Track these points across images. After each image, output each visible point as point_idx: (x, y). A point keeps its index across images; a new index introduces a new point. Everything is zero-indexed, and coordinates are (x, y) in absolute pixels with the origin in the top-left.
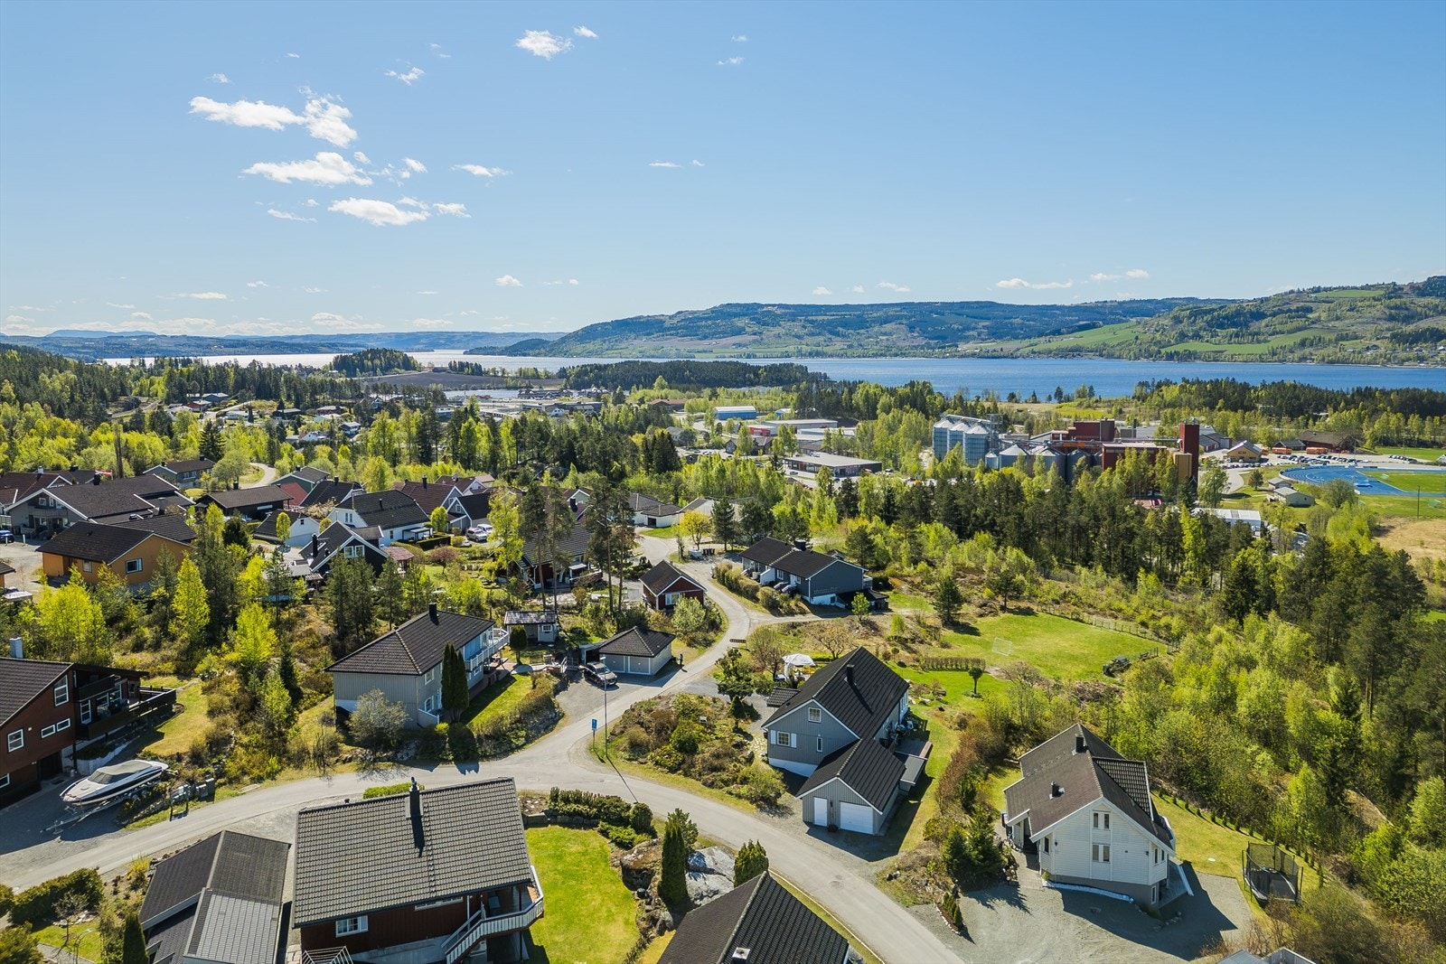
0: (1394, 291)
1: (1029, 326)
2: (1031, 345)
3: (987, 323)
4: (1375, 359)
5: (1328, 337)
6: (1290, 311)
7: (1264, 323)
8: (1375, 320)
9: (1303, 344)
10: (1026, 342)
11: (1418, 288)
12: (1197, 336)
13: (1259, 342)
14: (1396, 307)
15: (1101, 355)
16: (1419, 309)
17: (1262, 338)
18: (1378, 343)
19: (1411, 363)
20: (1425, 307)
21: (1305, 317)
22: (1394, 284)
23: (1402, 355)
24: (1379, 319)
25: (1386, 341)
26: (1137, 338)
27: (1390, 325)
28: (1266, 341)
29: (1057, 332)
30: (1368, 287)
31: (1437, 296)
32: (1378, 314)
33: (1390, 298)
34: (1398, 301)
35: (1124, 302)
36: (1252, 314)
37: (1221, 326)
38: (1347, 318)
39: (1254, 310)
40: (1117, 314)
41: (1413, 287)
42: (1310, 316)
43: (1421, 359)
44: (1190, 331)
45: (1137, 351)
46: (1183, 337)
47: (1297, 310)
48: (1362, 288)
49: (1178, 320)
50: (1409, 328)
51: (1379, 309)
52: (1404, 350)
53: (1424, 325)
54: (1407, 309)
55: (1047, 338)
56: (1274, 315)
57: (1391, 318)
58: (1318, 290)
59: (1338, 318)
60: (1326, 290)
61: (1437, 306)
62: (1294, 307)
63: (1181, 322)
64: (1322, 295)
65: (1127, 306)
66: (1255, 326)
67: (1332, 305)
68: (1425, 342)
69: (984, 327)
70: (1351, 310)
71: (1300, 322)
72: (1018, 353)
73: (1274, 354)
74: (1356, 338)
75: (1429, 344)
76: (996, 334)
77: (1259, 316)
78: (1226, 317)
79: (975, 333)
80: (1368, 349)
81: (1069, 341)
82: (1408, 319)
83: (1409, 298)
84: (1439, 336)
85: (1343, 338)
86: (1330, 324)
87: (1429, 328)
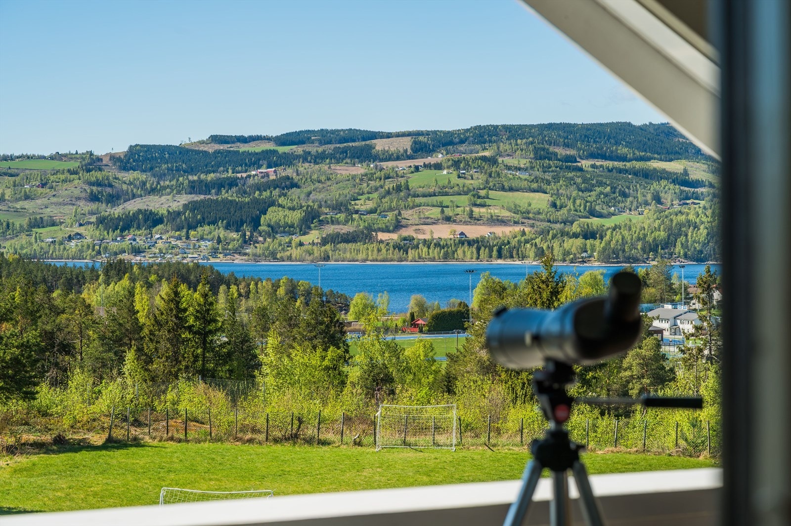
0: (92, 162)
4: (81, 251)
5: (20, 222)
8: (74, 200)
11: (120, 159)
14: (98, 184)
16: (125, 187)
18: (81, 230)
20: (131, 183)
22: (91, 154)
23: (113, 245)
24: (79, 199)
25: (91, 227)
27: (93, 206)
30: (57, 157)
31: (144, 171)
32: (77, 192)
33: (89, 171)
34: (99, 175)
38: (39, 198)
41: (113, 158)
43: (137, 251)
48: (52, 158)
50: (117, 211)
51: (77, 186)
52: (114, 240)
53: (132, 206)
54: (111, 186)
57: (94, 198)
59: (27, 197)
60: (5, 158)
61: (144, 183)
67: (18, 179)
68: (139, 228)
70: (43, 185)
74: (53, 224)
75: (143, 231)
80: (70, 238)
82: (114, 199)
83: (111, 172)
84: (152, 220)
85: (38, 223)
86: (18, 205)
87: (140, 211)
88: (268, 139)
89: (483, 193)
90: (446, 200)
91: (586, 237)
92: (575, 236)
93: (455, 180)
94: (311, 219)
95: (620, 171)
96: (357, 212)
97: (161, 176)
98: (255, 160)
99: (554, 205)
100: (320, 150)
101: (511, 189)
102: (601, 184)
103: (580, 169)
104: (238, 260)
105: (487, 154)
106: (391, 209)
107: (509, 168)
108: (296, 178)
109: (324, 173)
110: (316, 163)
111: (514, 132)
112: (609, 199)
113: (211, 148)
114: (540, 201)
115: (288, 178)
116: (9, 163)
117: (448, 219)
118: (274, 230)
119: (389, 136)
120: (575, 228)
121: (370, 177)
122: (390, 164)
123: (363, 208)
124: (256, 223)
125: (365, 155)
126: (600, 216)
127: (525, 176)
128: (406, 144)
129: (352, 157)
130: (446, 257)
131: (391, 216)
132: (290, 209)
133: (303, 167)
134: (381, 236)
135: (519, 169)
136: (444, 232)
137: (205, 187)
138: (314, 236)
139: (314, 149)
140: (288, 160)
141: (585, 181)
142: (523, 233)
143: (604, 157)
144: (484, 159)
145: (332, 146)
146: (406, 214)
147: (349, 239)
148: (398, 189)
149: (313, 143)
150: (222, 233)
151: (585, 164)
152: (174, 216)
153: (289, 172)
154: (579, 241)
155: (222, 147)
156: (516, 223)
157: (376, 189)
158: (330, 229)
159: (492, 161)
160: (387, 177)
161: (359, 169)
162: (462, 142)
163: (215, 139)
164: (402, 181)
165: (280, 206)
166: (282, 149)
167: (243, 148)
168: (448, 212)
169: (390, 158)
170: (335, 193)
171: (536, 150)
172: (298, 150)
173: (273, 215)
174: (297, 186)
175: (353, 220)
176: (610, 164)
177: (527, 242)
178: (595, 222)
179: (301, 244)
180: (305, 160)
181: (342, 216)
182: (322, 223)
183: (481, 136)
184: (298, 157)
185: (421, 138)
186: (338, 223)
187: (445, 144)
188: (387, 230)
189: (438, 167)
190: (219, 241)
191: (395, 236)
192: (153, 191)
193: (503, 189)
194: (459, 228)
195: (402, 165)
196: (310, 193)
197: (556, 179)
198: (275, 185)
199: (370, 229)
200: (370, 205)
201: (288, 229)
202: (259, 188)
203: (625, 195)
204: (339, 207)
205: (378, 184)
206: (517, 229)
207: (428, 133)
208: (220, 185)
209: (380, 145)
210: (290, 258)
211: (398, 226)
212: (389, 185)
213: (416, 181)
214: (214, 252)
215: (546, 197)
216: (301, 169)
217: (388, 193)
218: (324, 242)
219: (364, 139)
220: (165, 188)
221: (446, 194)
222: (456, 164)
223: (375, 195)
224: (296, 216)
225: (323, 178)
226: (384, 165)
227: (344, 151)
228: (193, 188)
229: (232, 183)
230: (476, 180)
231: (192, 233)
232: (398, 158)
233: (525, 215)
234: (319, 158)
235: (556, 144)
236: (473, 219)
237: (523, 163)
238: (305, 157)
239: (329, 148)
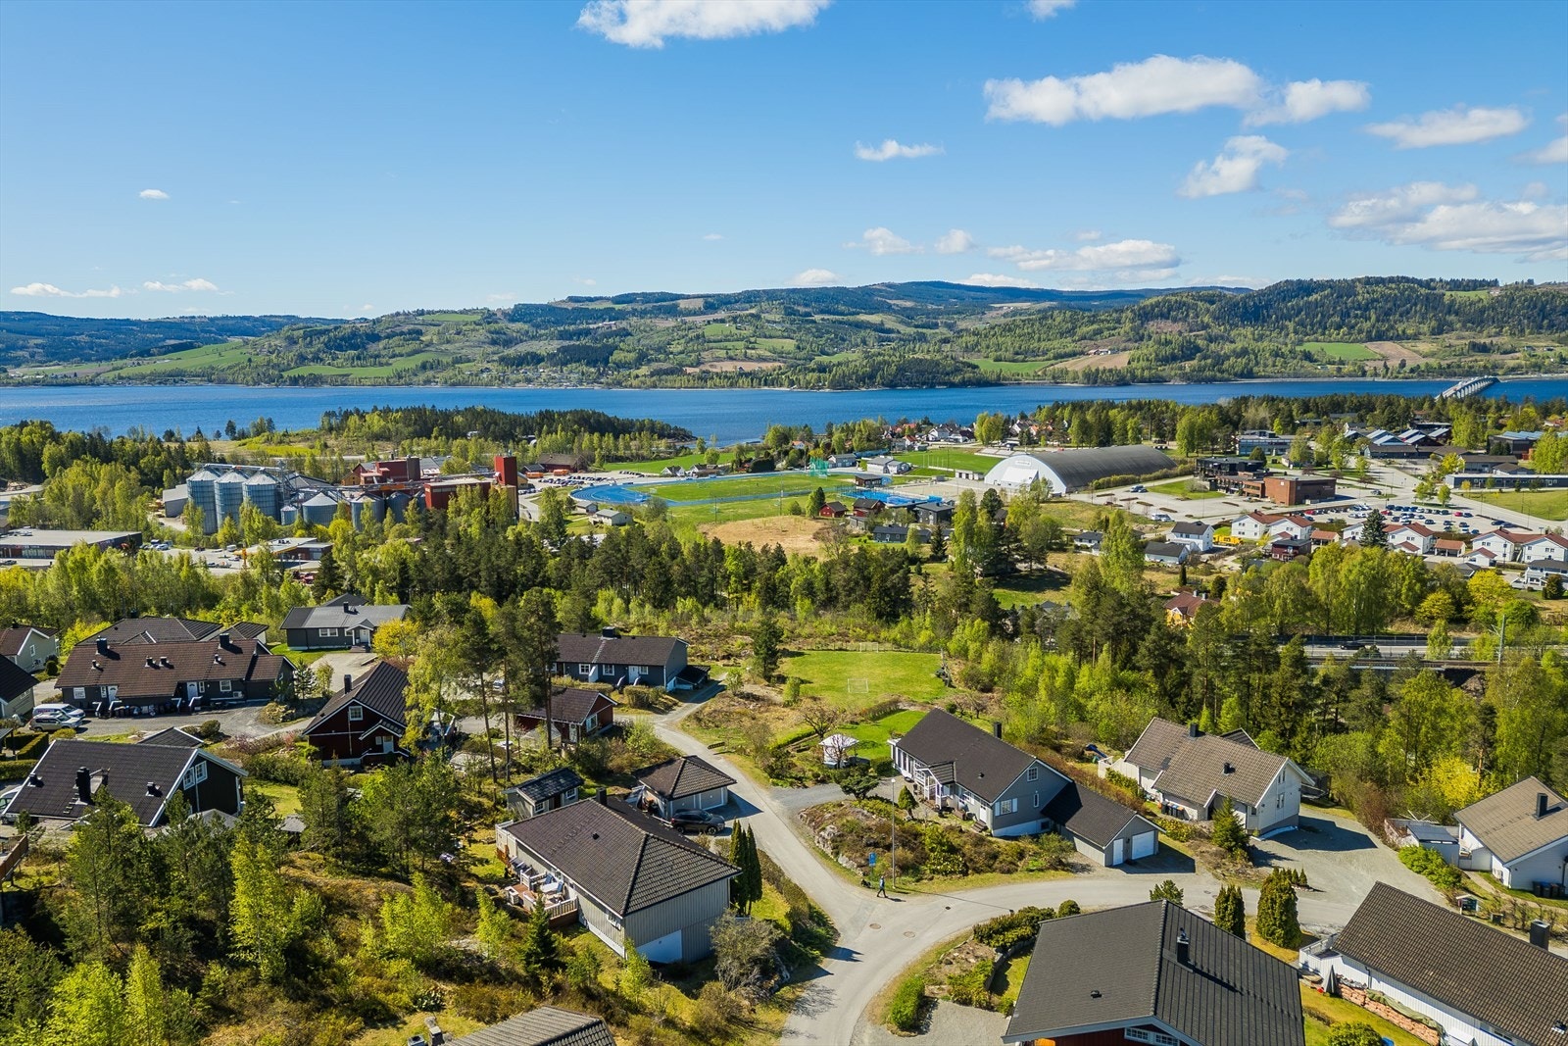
0: (489, 317)
1: (100, 345)
2: (114, 369)
3: (39, 341)
4: (491, 381)
5: (445, 360)
6: (402, 333)
7: (381, 345)
8: (481, 344)
9: (424, 367)
10: (105, 365)
11: (508, 314)
12: (316, 359)
13: (381, 365)
14: (495, 332)
15: (210, 381)
16: (514, 334)
17: (384, 360)
18: (489, 366)
19: (521, 384)
20: (518, 332)
21: (418, 339)
22: (488, 310)
23: (513, 377)
24: (484, 343)
25: (496, 364)
26: (250, 360)
27: (495, 348)
28: (388, 364)
29: (144, 353)
30: (464, 312)
31: (525, 322)
32: (482, 338)
33: (489, 323)
34: (496, 326)
35: (216, 318)
36: (367, 335)
37: (340, 348)
39: (368, 331)
40: (210, 332)
41: (504, 313)
42: (422, 338)
43: (529, 381)
44: (309, 352)
45: (255, 375)
46: (302, 359)
47: (410, 332)
48: (461, 312)
49: (292, 341)
50: (511, 352)
51: (482, 333)
52: (513, 373)
53: (522, 348)
54: (504, 333)
55: (134, 360)
56: (389, 337)
57: (494, 342)
58: (422, 313)
59: (448, 342)
60: (429, 313)
61: (527, 332)
62: (405, 329)
63: (296, 343)
64: (427, 318)
65: (220, 323)
66: (374, 348)
67: (440, 328)
68: (528, 364)
69: (37, 346)
70: (458, 333)
71: (414, 345)
72: (101, 379)
73: (400, 377)
74: (469, 361)
75: (531, 367)
76: (55, 354)
77: (375, 338)
78: (343, 339)
79: (25, 354)
80: (482, 371)
81: (165, 363)
82: (508, 343)
83: (503, 324)
84: (536, 359)
85: (458, 361)
86: (443, 347)
87: (528, 353)
88: (607, 299)
89: (752, 339)
90: (729, 345)
91: (820, 372)
92: (813, 370)
93: (734, 331)
94: (642, 358)
95: (840, 322)
96: (671, 353)
97: (538, 326)
98: (600, 315)
99: (798, 348)
100: (643, 307)
101: (771, 337)
102: (828, 332)
103: (814, 322)
104: (597, 387)
105: (753, 311)
106: (693, 351)
107: (768, 322)
108: (630, 330)
109: (647, 325)
110: (641, 317)
111: (771, 295)
112: (834, 343)
113: (570, 306)
114: (789, 345)
115: (624, 329)
116: (432, 317)
117: (731, 359)
118: (619, 366)
119: (688, 297)
120: (812, 365)
121: (678, 328)
122: (691, 319)
123: (676, 350)
124: (606, 362)
125: (673, 311)
126: (828, 354)
127: (779, 327)
128: (699, 304)
129: (664, 313)
130: (731, 385)
131: (693, 356)
132: (627, 351)
133: (634, 320)
134: (689, 370)
135: (775, 322)
136: (729, 367)
137: (569, 335)
138: (644, 370)
139: (639, 307)
140: (622, 315)
141: (818, 330)
142: (780, 368)
143: (829, 312)
144: (752, 315)
145: (651, 305)
146: (703, 354)
147: (668, 372)
148: (698, 337)
149: (637, 302)
150: (585, 369)
151: (817, 318)
152: (552, 356)
153: (624, 324)
154: (816, 375)
155: (576, 305)
156: (775, 360)
157: (683, 337)
158: (655, 366)
159: (757, 317)
160: (690, 329)
161: (671, 323)
162: (737, 302)
163: (572, 299)
164: (700, 332)
165: (621, 349)
166: (618, 307)
167: (592, 306)
168: (731, 353)
169: (690, 313)
170: (656, 340)
171: (786, 308)
172: (629, 307)
173: (617, 356)
174: (631, 334)
175: (669, 359)
176: (831, 317)
177: (783, 374)
178: (825, 359)
179: (637, 376)
180: (634, 315)
181: (662, 357)
182: (649, 361)
183: (749, 297)
184: (629, 312)
185: (709, 299)
186: (660, 361)
187: (726, 304)
188: (691, 366)
189: (723, 321)
190: (583, 374)
191: (697, 370)
192: (533, 338)
193: (765, 337)
194: (739, 364)
195: (699, 319)
196: (639, 341)
197: (799, 329)
198: (616, 334)
199: (681, 365)
200: (680, 348)
201: (627, 365)
202: (607, 336)
203: (844, 340)
204: (659, 350)
205: (684, 333)
206: (777, 364)
207: (714, 296)
208: (579, 334)
209: (683, 304)
210: (631, 386)
211: (699, 363)
212: (691, 334)
213: (711, 331)
214: (581, 382)
215: (794, 342)
216: (632, 322)
217: (691, 340)
218: (652, 375)
219: (672, 300)
220: (541, 336)
221: (729, 341)
222: (734, 320)
223: (683, 341)
224: (632, 356)
225: (647, 328)
226: (688, 319)
227: (659, 308)
228: (562, 336)
229: (587, 332)
230: (748, 331)
231: (565, 369)
232: (696, 314)
233: (780, 355)
234: (643, 314)
235: (799, 305)
236: (747, 358)
237: (778, 318)
238: (634, 312)
239: (649, 306)
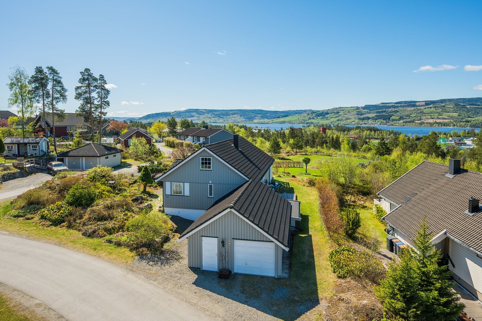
0: (358, 108)
1: (271, 116)
2: (272, 121)
3: (261, 115)
4: (355, 124)
5: (344, 119)
6: (334, 112)
7: (329, 115)
8: (354, 115)
9: (338, 120)
10: (271, 120)
11: (363, 107)
12: (313, 118)
13: (328, 120)
14: (359, 112)
15: (290, 123)
16: (364, 112)
17: (328, 119)
18: (355, 120)
19: (363, 125)
20: (365, 112)
21: (338, 114)
22: (358, 107)
23: (361, 123)
25: (357, 120)
26: (299, 119)
27: (358, 116)
28: (329, 120)
29: (279, 117)
30: (351, 107)
31: (367, 109)
32: (355, 113)
33: (357, 110)
34: (359, 110)
35: (295, 110)
36: (326, 113)
37: (319, 116)
38: (347, 114)
39: (326, 112)
40: (293, 113)
41: (362, 107)
42: (339, 114)
43: (365, 124)
44: (312, 117)
45: (299, 122)
46: (310, 118)
47: (336, 112)
48: (350, 107)
49: (308, 114)
50: (362, 117)
51: (355, 112)
52: (361, 122)
53: (365, 116)
54: (361, 112)
55: (276, 119)
56: (331, 113)
57: (358, 114)
58: (340, 108)
59: (345, 114)
60: (342, 108)
61: (367, 112)
62: (335, 112)
63: (309, 115)
64: (341, 109)
65: (295, 111)
66: (327, 116)
67: (344, 111)
68: (366, 120)
69: (260, 116)
70: (349, 112)
71: (337, 115)
72: (269, 123)
73: (332, 123)
74: (350, 119)
75: (367, 120)
76: (263, 117)
77: (327, 114)
78: (320, 114)
79: (258, 118)
80: (353, 121)
81: (282, 119)
82: (361, 115)
83: (361, 110)
84: (368, 118)
85: (347, 119)
86: (344, 116)
87: (366, 117)
88: (393, 103)
89: (441, 113)
90: (432, 114)
91: (466, 122)
92: (464, 122)
93: (434, 110)
94: (401, 118)
95: (478, 108)
96: (411, 117)
97: (371, 110)
98: (390, 107)
99: (459, 115)
100: (404, 105)
101: (448, 112)
102: (471, 111)
103: (467, 108)
104: (385, 126)
105: (443, 105)
106: (419, 116)
107: (448, 108)
109: (405, 109)
110: (403, 107)
111: (450, 100)
112: (474, 114)
113: (381, 105)
114: (455, 115)
116: (343, 108)
117: (432, 118)
118: (393, 120)
119: (420, 102)
120: (464, 120)
121: (415, 110)
122: (419, 107)
123: (413, 116)
124: (389, 119)
125: (414, 106)
126: (471, 118)
127: (452, 109)
128: (424, 103)
130: (431, 126)
131: (419, 118)
132: (397, 116)
133: (400, 108)
134: (416, 121)
135: (451, 108)
136: (431, 121)
137: (380, 112)
138: (402, 121)
139: (403, 105)
140: (397, 107)
141: (468, 110)
142: (451, 121)
143: (473, 105)
144: (442, 106)
145: (407, 104)
146: (422, 117)
147: (409, 122)
148: (421, 112)
149: (403, 103)
150: (382, 121)
151: (468, 107)
152: (373, 118)
153: (397, 109)
154: (464, 123)
155: (383, 105)
156: (449, 119)
157: (416, 112)
158: (405, 120)
159: (444, 106)
160: (418, 110)
161: (413, 108)
162: (437, 103)
163: (382, 103)
164: (422, 111)
165: (394, 116)
166: (396, 105)
167: (388, 105)
168: (432, 117)
169: (420, 106)
170: (407, 113)
171: (455, 104)
172: (399, 105)
173: (393, 117)
174: (398, 112)
175: (410, 118)
176: (475, 106)
177: (451, 123)
178: (469, 119)
179: (399, 123)
180: (401, 107)
181: (408, 118)
182: (403, 119)
183: (442, 101)
185: (427, 102)
186: (407, 119)
187: (433, 103)
188: (418, 120)
189: (431, 108)
190: (382, 122)
191: (420, 122)
192: (369, 113)
193: (446, 112)
194: (435, 120)
195: (422, 108)
196: (401, 113)
197: (460, 110)
198: (394, 112)
199: (414, 120)
200: (414, 115)
201: (396, 120)
202: (390, 112)
203: (478, 113)
204: (407, 116)
205: (416, 111)
206: (449, 120)
207: (429, 101)
208: (382, 112)
209: (417, 104)
210: (396, 126)
211: (420, 120)
212: (419, 111)
213: (425, 111)
214: (381, 124)
215: (458, 114)
216: (399, 109)
217: (419, 113)
218: (403, 123)
219: (414, 102)
220: (371, 113)
221: (432, 113)
222: (435, 107)
223: (416, 113)
224: (398, 117)
225: (404, 110)
226: (418, 107)
227: (410, 105)
228: (377, 113)
229: (385, 111)
230: (440, 110)
231: (376, 121)
232: (422, 106)
233: (452, 117)
234: (404, 106)
235: (461, 103)
236: (438, 118)
237: (452, 107)
238: (401, 106)
239: (406, 104)
